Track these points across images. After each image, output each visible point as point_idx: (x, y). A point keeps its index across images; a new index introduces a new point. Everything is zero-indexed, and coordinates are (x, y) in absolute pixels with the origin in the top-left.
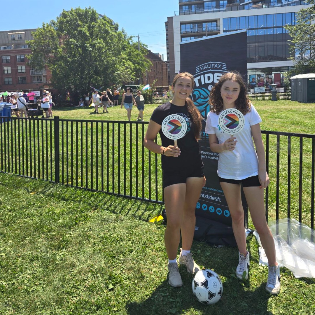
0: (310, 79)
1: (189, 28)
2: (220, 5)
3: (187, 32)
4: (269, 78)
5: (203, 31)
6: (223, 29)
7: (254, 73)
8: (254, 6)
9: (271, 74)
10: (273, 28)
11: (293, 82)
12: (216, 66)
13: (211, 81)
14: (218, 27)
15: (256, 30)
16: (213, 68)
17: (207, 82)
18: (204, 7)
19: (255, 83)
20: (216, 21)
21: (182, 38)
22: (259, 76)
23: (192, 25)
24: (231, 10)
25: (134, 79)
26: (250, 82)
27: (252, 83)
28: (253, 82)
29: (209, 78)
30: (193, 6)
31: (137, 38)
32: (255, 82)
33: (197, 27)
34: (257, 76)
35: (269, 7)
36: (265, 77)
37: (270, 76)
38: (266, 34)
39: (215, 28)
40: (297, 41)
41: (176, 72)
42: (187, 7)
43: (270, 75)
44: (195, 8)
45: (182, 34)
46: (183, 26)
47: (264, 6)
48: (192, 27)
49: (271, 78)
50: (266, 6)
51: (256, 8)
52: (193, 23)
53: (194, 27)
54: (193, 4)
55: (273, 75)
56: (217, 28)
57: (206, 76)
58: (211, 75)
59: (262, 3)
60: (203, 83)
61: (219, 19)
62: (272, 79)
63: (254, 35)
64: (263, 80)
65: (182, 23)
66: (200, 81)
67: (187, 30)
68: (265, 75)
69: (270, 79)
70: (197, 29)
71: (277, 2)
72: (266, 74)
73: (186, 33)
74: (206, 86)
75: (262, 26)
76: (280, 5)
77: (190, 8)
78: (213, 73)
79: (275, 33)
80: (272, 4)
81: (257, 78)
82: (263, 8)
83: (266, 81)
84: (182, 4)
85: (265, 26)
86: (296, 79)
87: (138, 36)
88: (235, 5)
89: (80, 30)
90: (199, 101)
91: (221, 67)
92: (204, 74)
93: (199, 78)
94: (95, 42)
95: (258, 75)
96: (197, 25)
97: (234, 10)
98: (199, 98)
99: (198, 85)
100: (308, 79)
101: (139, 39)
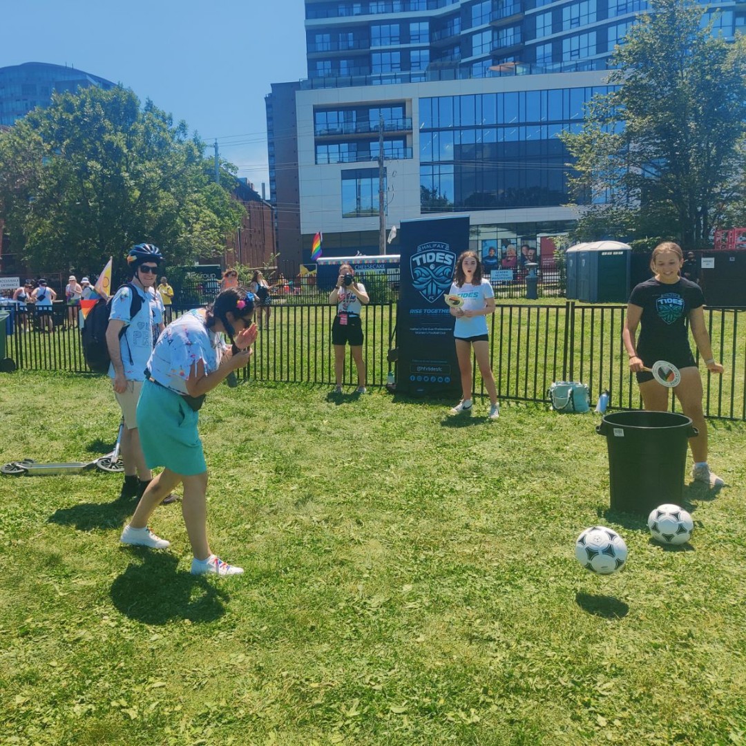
0: (603, 254)
1: (335, 122)
2: (412, 60)
3: (330, 132)
4: (529, 248)
5: (370, 130)
6: (420, 124)
7: (494, 236)
8: (496, 68)
9: (535, 239)
10: (541, 124)
11: (571, 258)
12: (439, 246)
13: (433, 260)
14: (408, 121)
15: (500, 130)
16: (436, 248)
17: (429, 261)
18: (370, 65)
19: (495, 261)
20: (402, 104)
21: (319, 147)
22: (506, 242)
23: (341, 113)
24: (440, 79)
25: (221, 251)
26: (483, 259)
27: (488, 261)
28: (490, 258)
29: (431, 257)
30: (343, 63)
31: (214, 149)
32: (497, 258)
33: (354, 119)
34: (500, 241)
35: (531, 73)
36: (519, 244)
37: (531, 244)
38: (522, 138)
39: (401, 122)
40: (584, 169)
41: (303, 232)
42: (328, 64)
43: (530, 241)
44: (349, 67)
45: (318, 137)
46: (321, 116)
47: (519, 70)
48: (342, 119)
49: (532, 248)
50: (525, 70)
51: (500, 74)
52: (347, 108)
53: (348, 121)
54: (344, 58)
55: (539, 240)
56: (404, 123)
57: (428, 255)
58: (433, 254)
59: (514, 62)
60: (425, 262)
61: (411, 100)
62: (536, 249)
63: (495, 141)
64: (514, 252)
65: (317, 109)
66: (421, 260)
67: (331, 126)
68: (519, 240)
69: (532, 252)
70: (354, 124)
71: (550, 59)
72: (522, 239)
73: (328, 134)
74: (428, 265)
75: (514, 120)
76: (557, 66)
77: (336, 66)
78: (435, 253)
79: (545, 138)
80: (539, 64)
81: (499, 246)
82: (516, 74)
83: (522, 254)
84: (314, 55)
85: (522, 120)
86: (578, 253)
87: (216, 143)
88: (450, 67)
89: (109, 141)
90: (420, 279)
91: (444, 247)
92: (426, 253)
93: (420, 257)
94: (140, 167)
95: (502, 240)
96: (354, 112)
97: (448, 79)
98: (420, 276)
99: (419, 264)
100: (600, 252)
101: (216, 151)
